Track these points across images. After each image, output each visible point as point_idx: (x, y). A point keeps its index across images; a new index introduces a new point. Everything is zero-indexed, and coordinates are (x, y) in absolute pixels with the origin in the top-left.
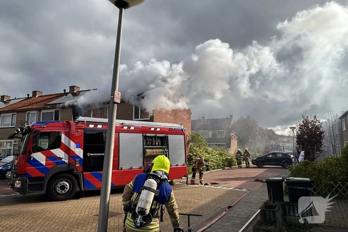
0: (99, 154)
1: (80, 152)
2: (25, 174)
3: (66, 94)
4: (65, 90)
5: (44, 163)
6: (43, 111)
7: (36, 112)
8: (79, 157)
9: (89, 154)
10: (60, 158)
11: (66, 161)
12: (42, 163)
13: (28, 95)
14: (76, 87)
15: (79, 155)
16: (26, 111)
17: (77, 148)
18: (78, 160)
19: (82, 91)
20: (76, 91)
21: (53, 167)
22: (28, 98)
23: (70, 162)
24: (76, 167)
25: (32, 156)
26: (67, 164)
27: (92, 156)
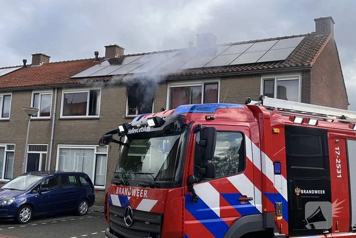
0: (316, 192)
1: (281, 184)
3: (98, 60)
4: (97, 54)
5: (216, 209)
6: (64, 92)
7: (51, 92)
8: (280, 197)
9: (298, 191)
10: (247, 200)
11: (259, 206)
12: (213, 209)
13: (25, 61)
14: (118, 47)
15: (280, 191)
16: (31, 90)
17: (275, 173)
18: (279, 203)
19: (129, 56)
20: (118, 55)
21: (234, 222)
22: (25, 66)
23: (265, 210)
24: (276, 222)
25: (193, 191)
26: (260, 213)
27: (304, 194)
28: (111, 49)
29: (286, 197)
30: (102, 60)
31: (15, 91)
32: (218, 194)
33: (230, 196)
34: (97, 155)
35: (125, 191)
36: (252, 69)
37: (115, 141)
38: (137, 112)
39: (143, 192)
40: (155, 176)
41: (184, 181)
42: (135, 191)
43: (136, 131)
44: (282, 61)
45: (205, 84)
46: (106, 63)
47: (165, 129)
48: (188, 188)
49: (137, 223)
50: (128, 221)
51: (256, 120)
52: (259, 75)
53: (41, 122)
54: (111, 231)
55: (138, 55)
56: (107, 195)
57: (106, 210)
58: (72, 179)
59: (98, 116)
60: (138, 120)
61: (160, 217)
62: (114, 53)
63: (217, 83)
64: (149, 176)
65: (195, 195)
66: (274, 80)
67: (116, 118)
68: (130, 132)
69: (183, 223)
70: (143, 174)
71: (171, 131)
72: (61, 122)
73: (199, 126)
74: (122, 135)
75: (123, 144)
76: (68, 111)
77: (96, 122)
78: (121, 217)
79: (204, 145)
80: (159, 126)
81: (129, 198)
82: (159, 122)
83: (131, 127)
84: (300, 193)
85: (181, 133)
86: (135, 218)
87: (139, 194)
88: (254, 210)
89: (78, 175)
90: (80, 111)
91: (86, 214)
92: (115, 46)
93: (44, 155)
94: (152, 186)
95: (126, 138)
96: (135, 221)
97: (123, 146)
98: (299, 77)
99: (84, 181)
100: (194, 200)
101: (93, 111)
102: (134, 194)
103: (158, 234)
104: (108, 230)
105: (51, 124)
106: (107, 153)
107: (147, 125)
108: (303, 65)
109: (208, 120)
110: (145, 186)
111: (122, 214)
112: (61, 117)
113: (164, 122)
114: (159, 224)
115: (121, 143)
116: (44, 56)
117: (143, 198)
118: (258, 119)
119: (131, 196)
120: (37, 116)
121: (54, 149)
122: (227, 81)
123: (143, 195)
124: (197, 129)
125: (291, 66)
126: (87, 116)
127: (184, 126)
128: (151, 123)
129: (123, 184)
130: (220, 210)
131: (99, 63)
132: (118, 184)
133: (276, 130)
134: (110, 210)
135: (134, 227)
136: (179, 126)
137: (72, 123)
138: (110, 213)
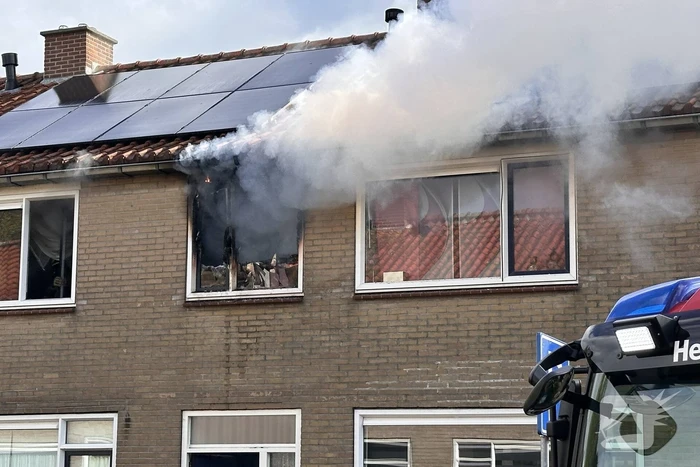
14: (94, 34)
20: (95, 65)
28: (66, 43)
34: (68, 453)
38: (232, 280)
45: (513, 166)
46: (50, 99)
59: (69, 302)
62: (81, 58)
67: (145, 305)
92: (82, 31)
106: (113, 446)
126: (22, 302)
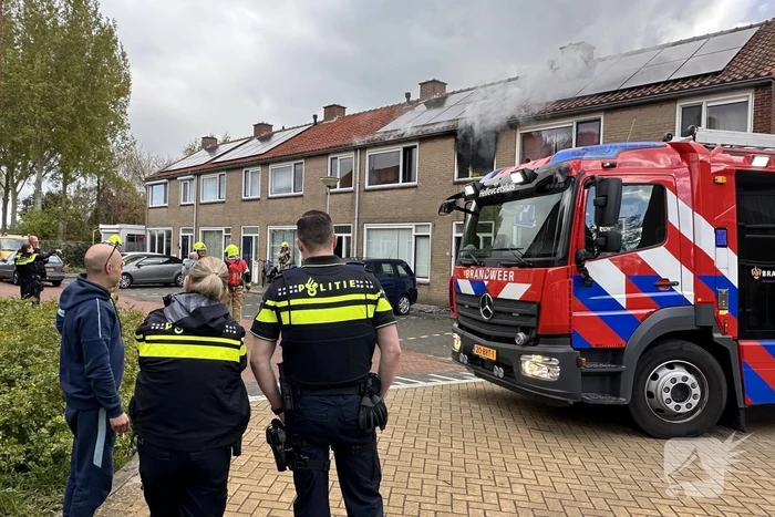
1: (727, 263)
2: (570, 335)
3: (411, 104)
4: (408, 96)
5: (621, 297)
6: (369, 153)
7: (352, 155)
8: (726, 282)
9: (756, 273)
10: (669, 285)
11: (689, 295)
12: (614, 297)
13: (315, 117)
14: (437, 82)
15: (725, 273)
16: (326, 154)
17: (717, 246)
18: (724, 291)
19: (453, 93)
20: (438, 94)
21: (648, 315)
22: (316, 123)
23: (699, 300)
24: (718, 319)
25: (586, 271)
26: (690, 304)
27: (766, 278)
28: (428, 86)
29: (735, 282)
30: (417, 103)
31: (309, 157)
32: (623, 277)
33: (643, 279)
34: (416, 236)
35: (480, 274)
36: (661, 92)
37: (459, 209)
38: (471, 174)
39: (508, 274)
40: (524, 252)
41: (571, 257)
42: (494, 274)
43: (493, 192)
44: (717, 73)
45: (578, 123)
46: (422, 107)
47: (538, 186)
48: (578, 267)
49: (499, 316)
50: (486, 312)
51: (685, 164)
52: (674, 100)
53: (342, 195)
54: (461, 326)
55: (468, 90)
56: (451, 282)
57: (451, 300)
58: (387, 268)
59: (416, 183)
60: (492, 177)
61: (535, 306)
62: (433, 92)
63: (599, 120)
64: (515, 252)
65: (588, 276)
66: (701, 106)
67: (441, 184)
68: (483, 194)
69: (570, 315)
70: (507, 250)
71: (548, 187)
72: (367, 194)
73: (593, 177)
74: (468, 199)
75: (470, 212)
76: (374, 178)
77: (413, 191)
78: (474, 308)
79: (602, 203)
80: (529, 182)
81: (486, 283)
82: (529, 176)
83: (484, 187)
84: (761, 277)
85: (563, 190)
86: (496, 308)
87: (502, 277)
88: (681, 300)
89: (395, 263)
90: (391, 178)
91: (407, 314)
92: (434, 81)
93: (348, 238)
94: (522, 266)
95: (474, 203)
96: (496, 312)
97: (470, 216)
98: (750, 97)
99: (402, 271)
100: (585, 284)
101: (408, 177)
102: (493, 277)
103: (533, 328)
104: (456, 325)
105: (354, 198)
106: (430, 234)
107: (510, 183)
108: (757, 75)
109: (605, 168)
110: (508, 266)
111: (476, 305)
112: (367, 187)
113: (536, 175)
114: (534, 316)
115: (467, 211)
116: (339, 107)
117: (508, 281)
118: (688, 163)
119: (489, 279)
120: (335, 187)
121: (360, 229)
122: (617, 115)
123: (507, 278)
124: (591, 182)
125: (734, 80)
126: (401, 184)
127: (569, 181)
128: (518, 178)
129: (475, 264)
130: (627, 299)
131: (412, 109)
132: (468, 266)
133: (720, 179)
134: (457, 299)
135: (495, 321)
136: (561, 179)
137: (381, 195)
138: (458, 304)
